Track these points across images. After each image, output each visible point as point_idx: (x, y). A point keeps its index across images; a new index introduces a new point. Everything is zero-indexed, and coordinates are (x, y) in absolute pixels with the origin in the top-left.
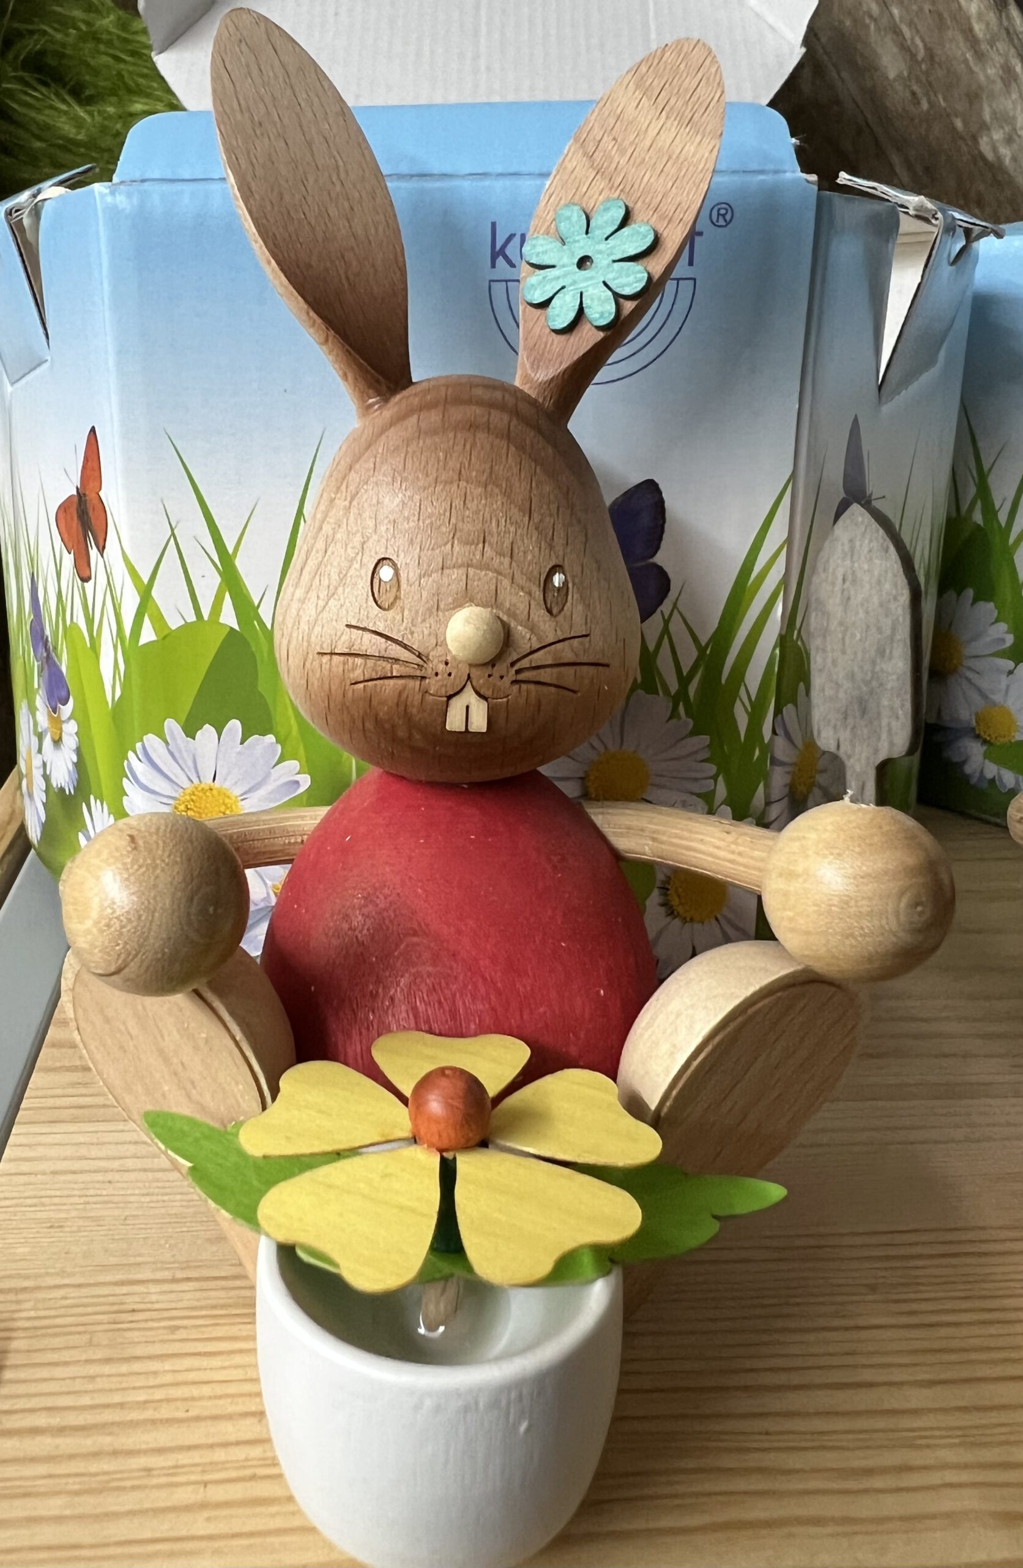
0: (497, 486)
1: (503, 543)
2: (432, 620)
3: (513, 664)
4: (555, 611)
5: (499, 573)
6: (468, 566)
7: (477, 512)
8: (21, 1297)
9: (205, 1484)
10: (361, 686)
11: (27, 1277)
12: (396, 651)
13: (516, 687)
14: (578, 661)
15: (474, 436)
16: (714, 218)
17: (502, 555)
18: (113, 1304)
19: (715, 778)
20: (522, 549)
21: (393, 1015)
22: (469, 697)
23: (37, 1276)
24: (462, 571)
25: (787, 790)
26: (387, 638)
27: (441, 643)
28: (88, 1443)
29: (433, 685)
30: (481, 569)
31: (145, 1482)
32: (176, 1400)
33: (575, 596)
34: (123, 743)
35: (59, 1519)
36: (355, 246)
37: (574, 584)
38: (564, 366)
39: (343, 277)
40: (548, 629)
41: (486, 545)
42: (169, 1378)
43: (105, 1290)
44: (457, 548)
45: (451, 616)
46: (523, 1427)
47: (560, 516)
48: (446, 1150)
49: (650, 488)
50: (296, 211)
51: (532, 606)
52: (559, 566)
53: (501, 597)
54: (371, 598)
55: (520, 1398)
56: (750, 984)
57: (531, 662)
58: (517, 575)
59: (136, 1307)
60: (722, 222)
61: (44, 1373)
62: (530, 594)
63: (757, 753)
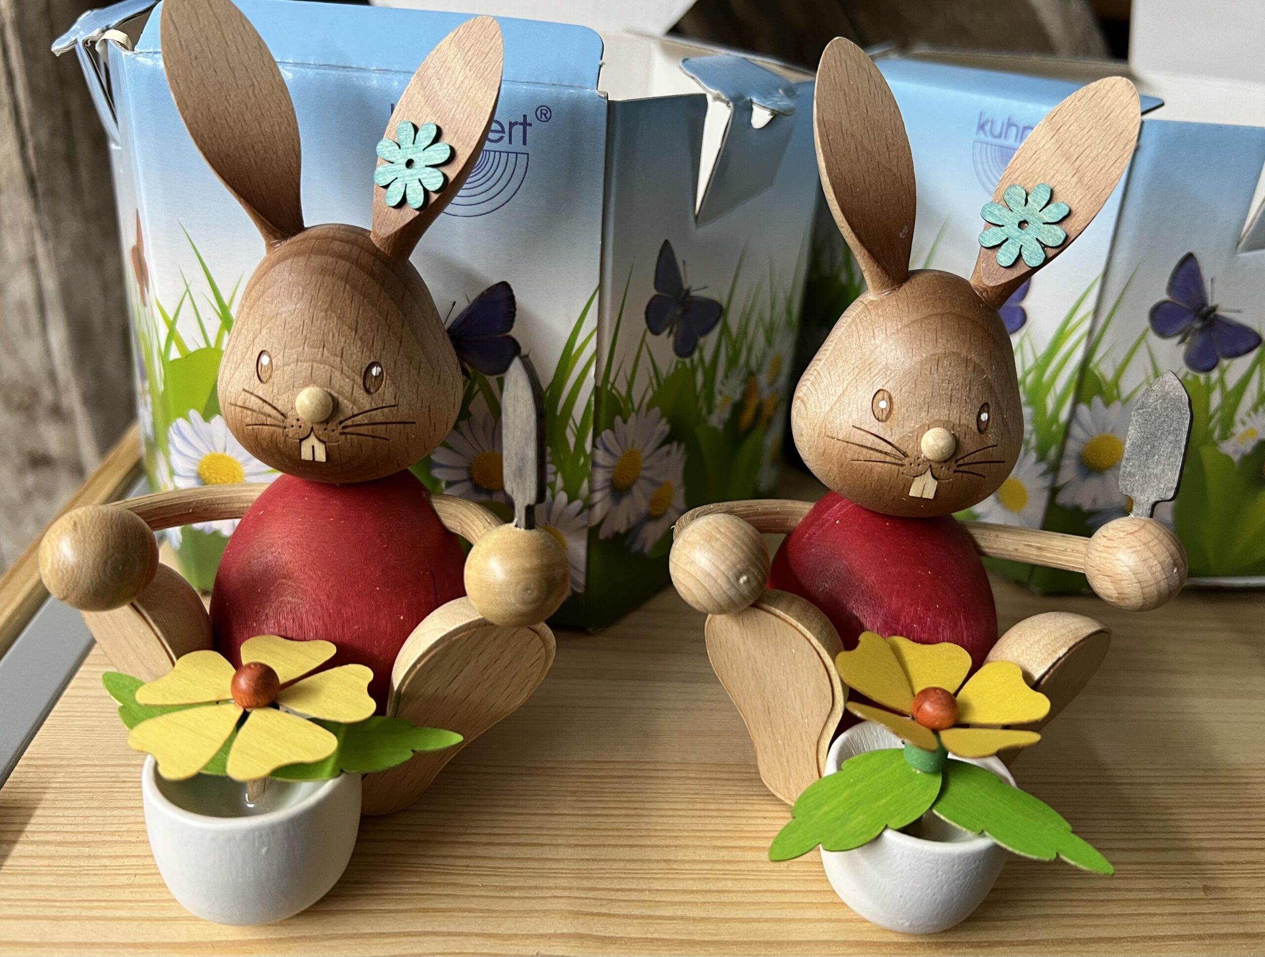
0: (335, 312)
1: (336, 348)
2: (289, 393)
3: (341, 423)
4: (372, 390)
5: (333, 367)
6: (313, 361)
7: (320, 328)
8: (57, 770)
9: (135, 875)
10: (250, 427)
11: (63, 759)
12: (268, 409)
13: (343, 437)
14: (388, 421)
15: (323, 278)
16: (539, 117)
17: (335, 355)
18: (112, 777)
19: (555, 474)
20: (349, 352)
21: (267, 625)
22: (313, 440)
23: (69, 759)
24: (309, 364)
25: (608, 484)
26: (264, 401)
27: (293, 408)
28: (75, 851)
29: (290, 432)
30: (321, 364)
31: (104, 872)
32: (133, 831)
33: (387, 382)
34: (168, 422)
35: (49, 887)
36: (263, 140)
37: (387, 374)
38: (396, 229)
39: (253, 163)
40: (365, 402)
41: (325, 349)
42: (133, 820)
43: (109, 769)
44: (306, 349)
45: (301, 391)
46: (264, 850)
47: (380, 331)
48: (248, 707)
49: (504, 287)
50: (220, 118)
51: (355, 388)
52: (377, 362)
53: (333, 382)
54: (256, 374)
55: (261, 836)
56: (455, 624)
57: (353, 421)
58: (345, 368)
59: (126, 779)
60: (544, 118)
61: (60, 813)
62: (354, 380)
63: (582, 460)
